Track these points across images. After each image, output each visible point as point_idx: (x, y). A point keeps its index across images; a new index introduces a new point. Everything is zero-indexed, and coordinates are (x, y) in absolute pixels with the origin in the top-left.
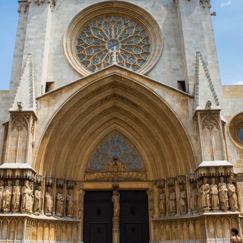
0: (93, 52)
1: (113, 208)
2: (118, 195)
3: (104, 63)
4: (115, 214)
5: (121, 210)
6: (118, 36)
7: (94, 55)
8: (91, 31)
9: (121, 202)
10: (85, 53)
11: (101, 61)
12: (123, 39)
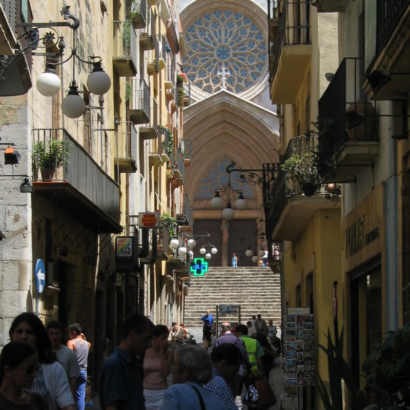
0: (200, 62)
1: (222, 236)
2: (227, 224)
3: (212, 76)
4: (223, 242)
5: (230, 239)
6: (229, 39)
7: (201, 66)
8: (197, 32)
9: (230, 231)
10: (190, 62)
11: (209, 74)
12: (235, 44)
